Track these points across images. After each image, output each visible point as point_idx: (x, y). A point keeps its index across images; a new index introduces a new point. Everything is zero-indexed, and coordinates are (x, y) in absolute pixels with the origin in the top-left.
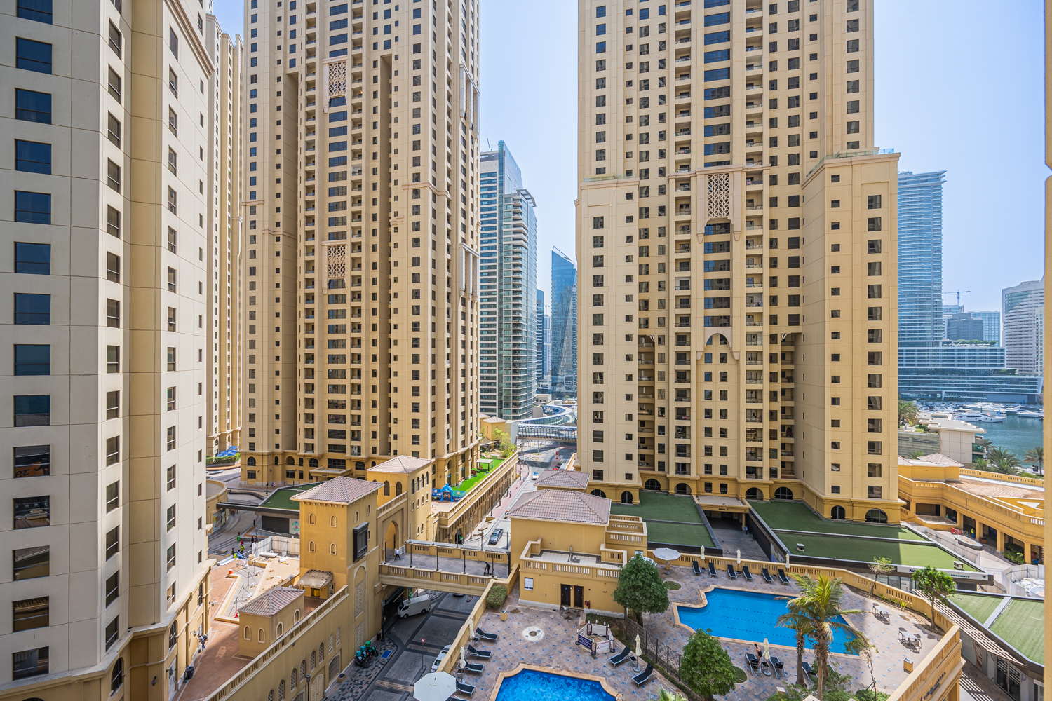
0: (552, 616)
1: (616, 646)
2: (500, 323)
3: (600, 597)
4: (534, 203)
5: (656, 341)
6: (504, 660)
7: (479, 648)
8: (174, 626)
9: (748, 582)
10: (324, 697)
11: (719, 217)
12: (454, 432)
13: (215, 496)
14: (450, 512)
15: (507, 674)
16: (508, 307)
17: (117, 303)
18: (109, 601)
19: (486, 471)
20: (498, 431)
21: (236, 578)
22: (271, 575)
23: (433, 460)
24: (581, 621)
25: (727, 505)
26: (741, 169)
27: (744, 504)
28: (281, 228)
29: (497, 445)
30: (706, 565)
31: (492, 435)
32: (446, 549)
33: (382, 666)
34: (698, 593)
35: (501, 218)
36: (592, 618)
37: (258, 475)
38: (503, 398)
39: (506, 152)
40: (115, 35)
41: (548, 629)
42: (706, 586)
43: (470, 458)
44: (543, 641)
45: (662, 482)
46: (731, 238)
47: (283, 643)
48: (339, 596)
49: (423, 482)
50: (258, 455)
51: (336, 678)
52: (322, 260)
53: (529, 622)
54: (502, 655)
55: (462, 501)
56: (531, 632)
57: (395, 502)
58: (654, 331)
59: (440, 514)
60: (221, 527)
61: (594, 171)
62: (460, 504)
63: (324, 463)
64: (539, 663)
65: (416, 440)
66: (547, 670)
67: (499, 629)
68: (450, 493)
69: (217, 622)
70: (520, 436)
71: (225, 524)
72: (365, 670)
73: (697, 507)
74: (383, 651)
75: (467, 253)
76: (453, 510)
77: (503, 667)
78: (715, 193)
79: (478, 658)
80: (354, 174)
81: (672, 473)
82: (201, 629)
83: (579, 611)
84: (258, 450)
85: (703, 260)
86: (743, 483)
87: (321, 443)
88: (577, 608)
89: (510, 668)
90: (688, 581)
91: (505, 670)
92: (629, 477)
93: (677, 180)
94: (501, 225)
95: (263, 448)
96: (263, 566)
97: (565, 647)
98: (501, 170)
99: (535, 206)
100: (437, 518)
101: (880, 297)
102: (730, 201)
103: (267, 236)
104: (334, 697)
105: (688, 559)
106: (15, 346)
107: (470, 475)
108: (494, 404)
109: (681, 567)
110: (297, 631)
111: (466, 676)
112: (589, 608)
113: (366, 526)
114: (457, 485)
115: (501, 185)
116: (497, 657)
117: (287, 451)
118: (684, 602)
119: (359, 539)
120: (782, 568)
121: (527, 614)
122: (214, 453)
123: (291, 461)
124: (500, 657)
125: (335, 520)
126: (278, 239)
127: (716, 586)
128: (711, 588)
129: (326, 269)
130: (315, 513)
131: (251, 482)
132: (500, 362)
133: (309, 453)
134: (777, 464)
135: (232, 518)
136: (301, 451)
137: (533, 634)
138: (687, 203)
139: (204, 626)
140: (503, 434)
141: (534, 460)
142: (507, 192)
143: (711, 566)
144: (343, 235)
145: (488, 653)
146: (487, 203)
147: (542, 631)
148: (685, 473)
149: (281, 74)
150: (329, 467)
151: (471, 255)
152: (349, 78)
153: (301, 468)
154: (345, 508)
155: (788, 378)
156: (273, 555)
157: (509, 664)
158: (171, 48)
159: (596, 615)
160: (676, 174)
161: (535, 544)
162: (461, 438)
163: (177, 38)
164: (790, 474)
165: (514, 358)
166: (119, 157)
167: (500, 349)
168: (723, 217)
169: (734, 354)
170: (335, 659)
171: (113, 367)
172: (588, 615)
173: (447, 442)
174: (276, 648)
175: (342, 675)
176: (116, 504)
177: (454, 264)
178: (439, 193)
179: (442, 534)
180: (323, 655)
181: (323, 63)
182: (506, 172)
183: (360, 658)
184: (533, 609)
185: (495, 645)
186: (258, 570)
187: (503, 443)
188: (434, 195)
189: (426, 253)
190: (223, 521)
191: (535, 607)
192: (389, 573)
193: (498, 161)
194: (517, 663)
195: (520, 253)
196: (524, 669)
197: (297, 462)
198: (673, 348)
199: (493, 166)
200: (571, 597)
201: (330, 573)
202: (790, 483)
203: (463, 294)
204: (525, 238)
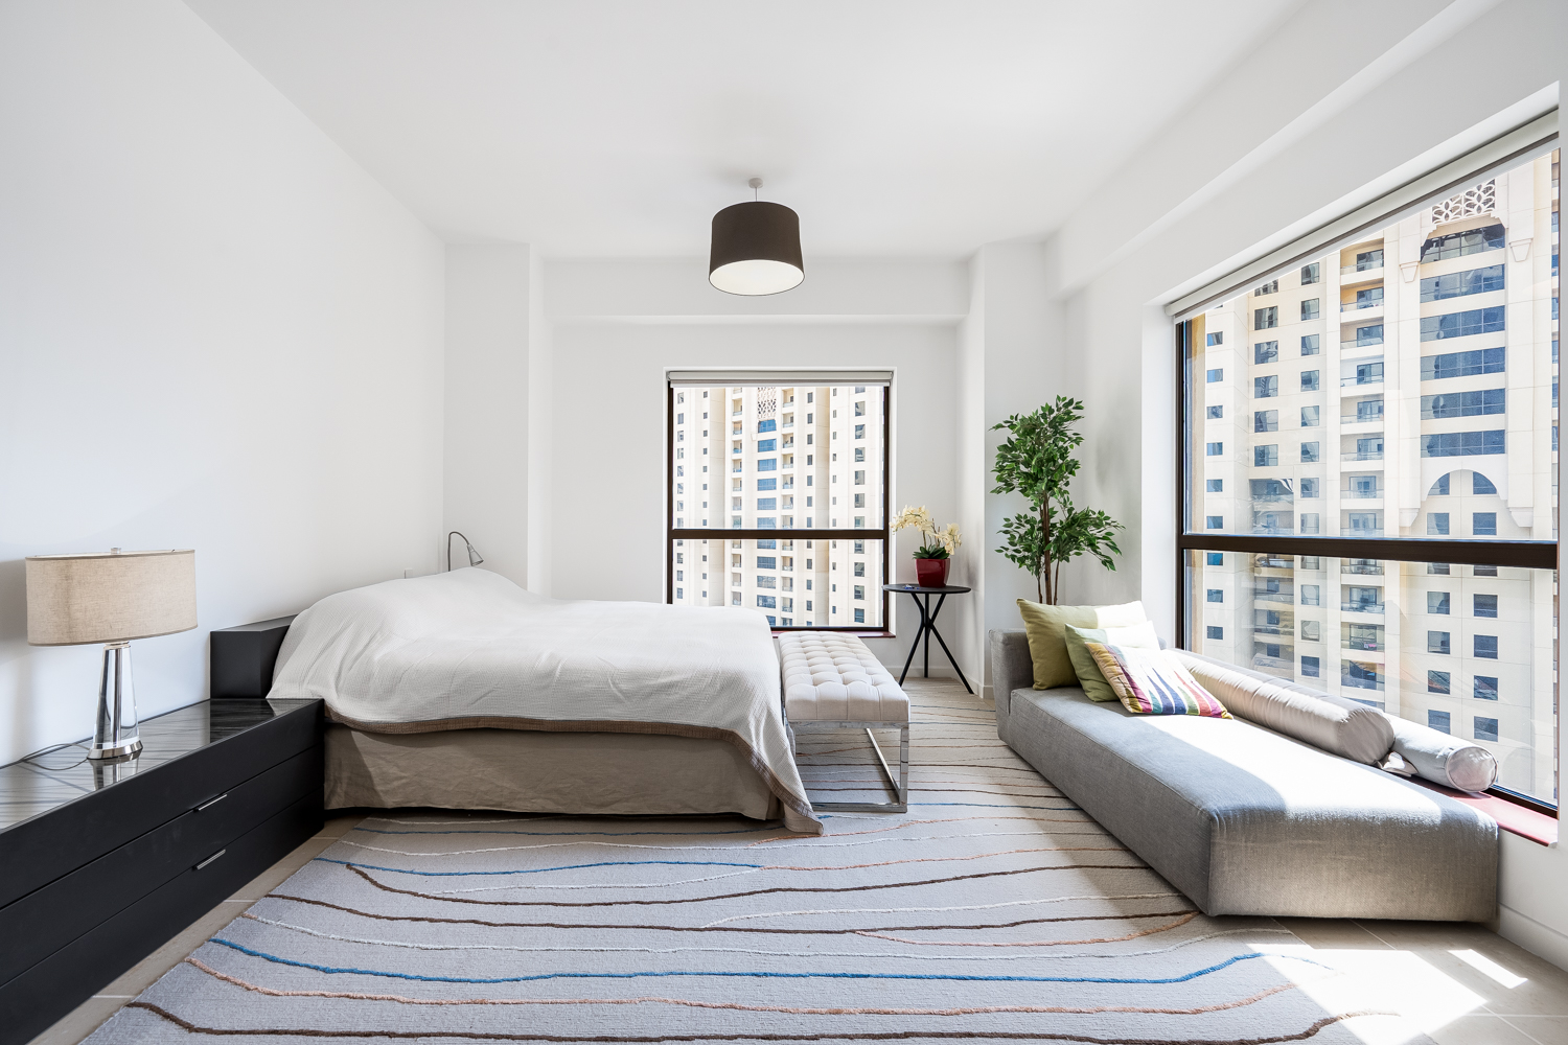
5: (1297, 491)
11: (1463, 217)
46: (1507, 257)
129: (754, 409)
168: (1477, 215)
169: (1514, 512)
198: (1335, 501)
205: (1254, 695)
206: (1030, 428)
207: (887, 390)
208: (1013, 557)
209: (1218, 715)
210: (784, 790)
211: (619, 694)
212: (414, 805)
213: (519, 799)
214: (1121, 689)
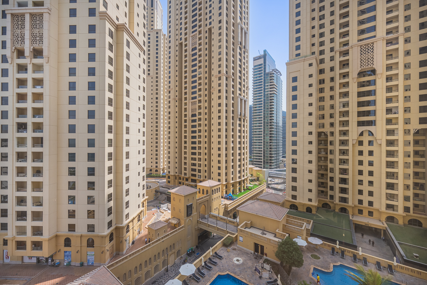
0: (249, 255)
1: (273, 277)
2: (264, 128)
3: (271, 252)
4: (280, 74)
5: (329, 134)
6: (222, 268)
7: (214, 260)
8: (128, 226)
9: (364, 267)
10: (175, 263)
11: (367, 67)
12: (235, 172)
13: (155, 188)
14: (229, 204)
15: (220, 274)
16: (268, 121)
17: (112, 126)
18: (109, 215)
19: (250, 190)
20: (258, 174)
21: (154, 215)
22: (164, 216)
23: (226, 183)
24: (261, 261)
25: (370, 222)
26: (383, 39)
27: (384, 225)
28: (177, 97)
29: (258, 179)
30: (340, 251)
31: (256, 175)
32: (223, 219)
33: (195, 258)
34: (329, 264)
35: (264, 83)
36: (267, 261)
37: (171, 182)
38: (265, 159)
39: (267, 54)
40: (111, 46)
41: (245, 261)
42: (336, 262)
43: (243, 183)
44: (241, 264)
45: (331, 205)
46: (376, 78)
47: (159, 240)
48: (181, 228)
49: (217, 191)
50: (171, 175)
51: (179, 257)
52: (189, 107)
53: (238, 255)
54: (222, 265)
55: (236, 201)
56: (237, 260)
57: (205, 197)
58: (327, 129)
59: (225, 205)
60: (157, 198)
61: (294, 56)
62: (234, 202)
63: (190, 180)
64: (235, 273)
65: (219, 174)
66: (237, 277)
67: (225, 255)
68: (232, 197)
69: (145, 228)
70: (270, 176)
71: (158, 197)
72: (189, 257)
73: (350, 221)
74: (197, 252)
75: (241, 100)
76: (231, 204)
77: (220, 270)
78: (364, 55)
79: (212, 264)
80: (199, 74)
81: (337, 201)
82: (139, 229)
83: (262, 256)
84: (171, 174)
85: (357, 91)
86: (384, 213)
87: (189, 173)
88: (262, 255)
89: (222, 272)
90: (326, 257)
91: (220, 272)
92: (310, 200)
93: (340, 53)
94: (264, 86)
95: (172, 173)
96: (163, 213)
97: (249, 270)
98: (265, 62)
99: (281, 75)
100: (224, 206)
102: (375, 57)
103: (173, 100)
104: (178, 264)
105: (329, 246)
106: (88, 139)
107: (243, 191)
108: (261, 162)
109: (324, 249)
110: (164, 237)
111: (205, 269)
112: (266, 256)
113: (192, 205)
114: (236, 194)
115: (265, 68)
116: (219, 266)
117: (179, 175)
118: (318, 267)
119: (189, 209)
120: (391, 264)
121: (239, 252)
122: (161, 173)
123: (180, 178)
124: (220, 266)
125: (181, 200)
126: (177, 101)
127: (342, 263)
128: (339, 264)
129: (190, 110)
130: (175, 197)
131: (169, 184)
132: (264, 144)
133: (185, 176)
134: (410, 204)
135: (160, 195)
136: (183, 175)
137: (238, 260)
138: (348, 63)
139: (140, 229)
140: (260, 175)
141: (276, 187)
142: (267, 71)
143: (343, 252)
144: (195, 98)
145: (216, 263)
146: (258, 77)
147: (242, 260)
148: (345, 203)
149: (177, 44)
150: (191, 182)
151: (243, 100)
152: (198, 39)
153: (183, 181)
154: (184, 197)
155: (420, 155)
156: (167, 210)
157: (223, 270)
158: (127, 46)
159: (269, 260)
160: (340, 49)
161: (248, 223)
162: (238, 175)
163: (129, 42)
164: (422, 212)
165: (270, 142)
166: (112, 82)
167: (264, 139)
168: (370, 67)
169: (378, 141)
170: (179, 250)
171: (110, 145)
172: (265, 259)
173: (232, 176)
174: (157, 241)
175: (182, 257)
176: (111, 186)
177: (235, 104)
178: (229, 77)
179: (226, 213)
180: (174, 248)
181: (189, 37)
182: (267, 63)
183: (188, 252)
184: (242, 250)
185: (221, 261)
186: (161, 214)
187: (260, 179)
188: (227, 78)
189: (224, 101)
190: (157, 196)
191: (243, 250)
192: (200, 224)
193: (263, 59)
194: (226, 270)
195: (273, 97)
196: (228, 274)
197: (182, 179)
198: (338, 138)
199: (261, 61)
200: (259, 249)
201: (179, 220)
202: (420, 218)
203: (239, 117)
204: (276, 90)
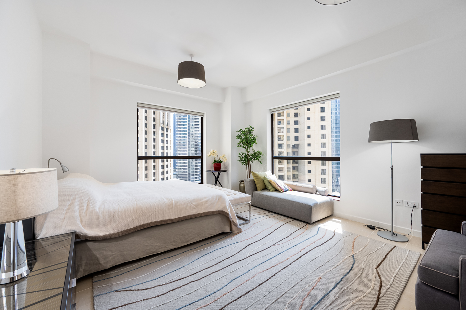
101: (325, 130)
205: (296, 186)
206: (243, 133)
207: (202, 118)
208: (241, 162)
209: (292, 190)
210: (235, 223)
211: (194, 206)
212: (119, 264)
213: (161, 248)
214: (278, 188)
